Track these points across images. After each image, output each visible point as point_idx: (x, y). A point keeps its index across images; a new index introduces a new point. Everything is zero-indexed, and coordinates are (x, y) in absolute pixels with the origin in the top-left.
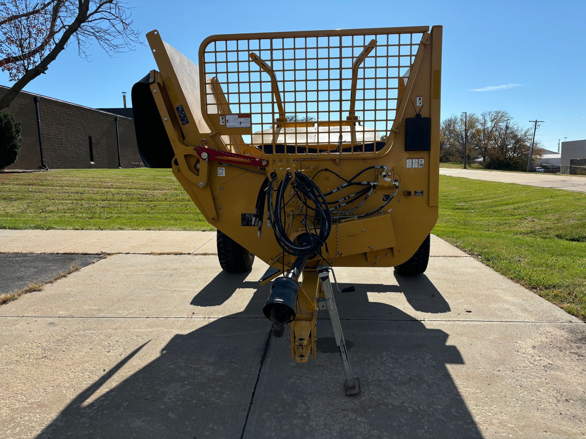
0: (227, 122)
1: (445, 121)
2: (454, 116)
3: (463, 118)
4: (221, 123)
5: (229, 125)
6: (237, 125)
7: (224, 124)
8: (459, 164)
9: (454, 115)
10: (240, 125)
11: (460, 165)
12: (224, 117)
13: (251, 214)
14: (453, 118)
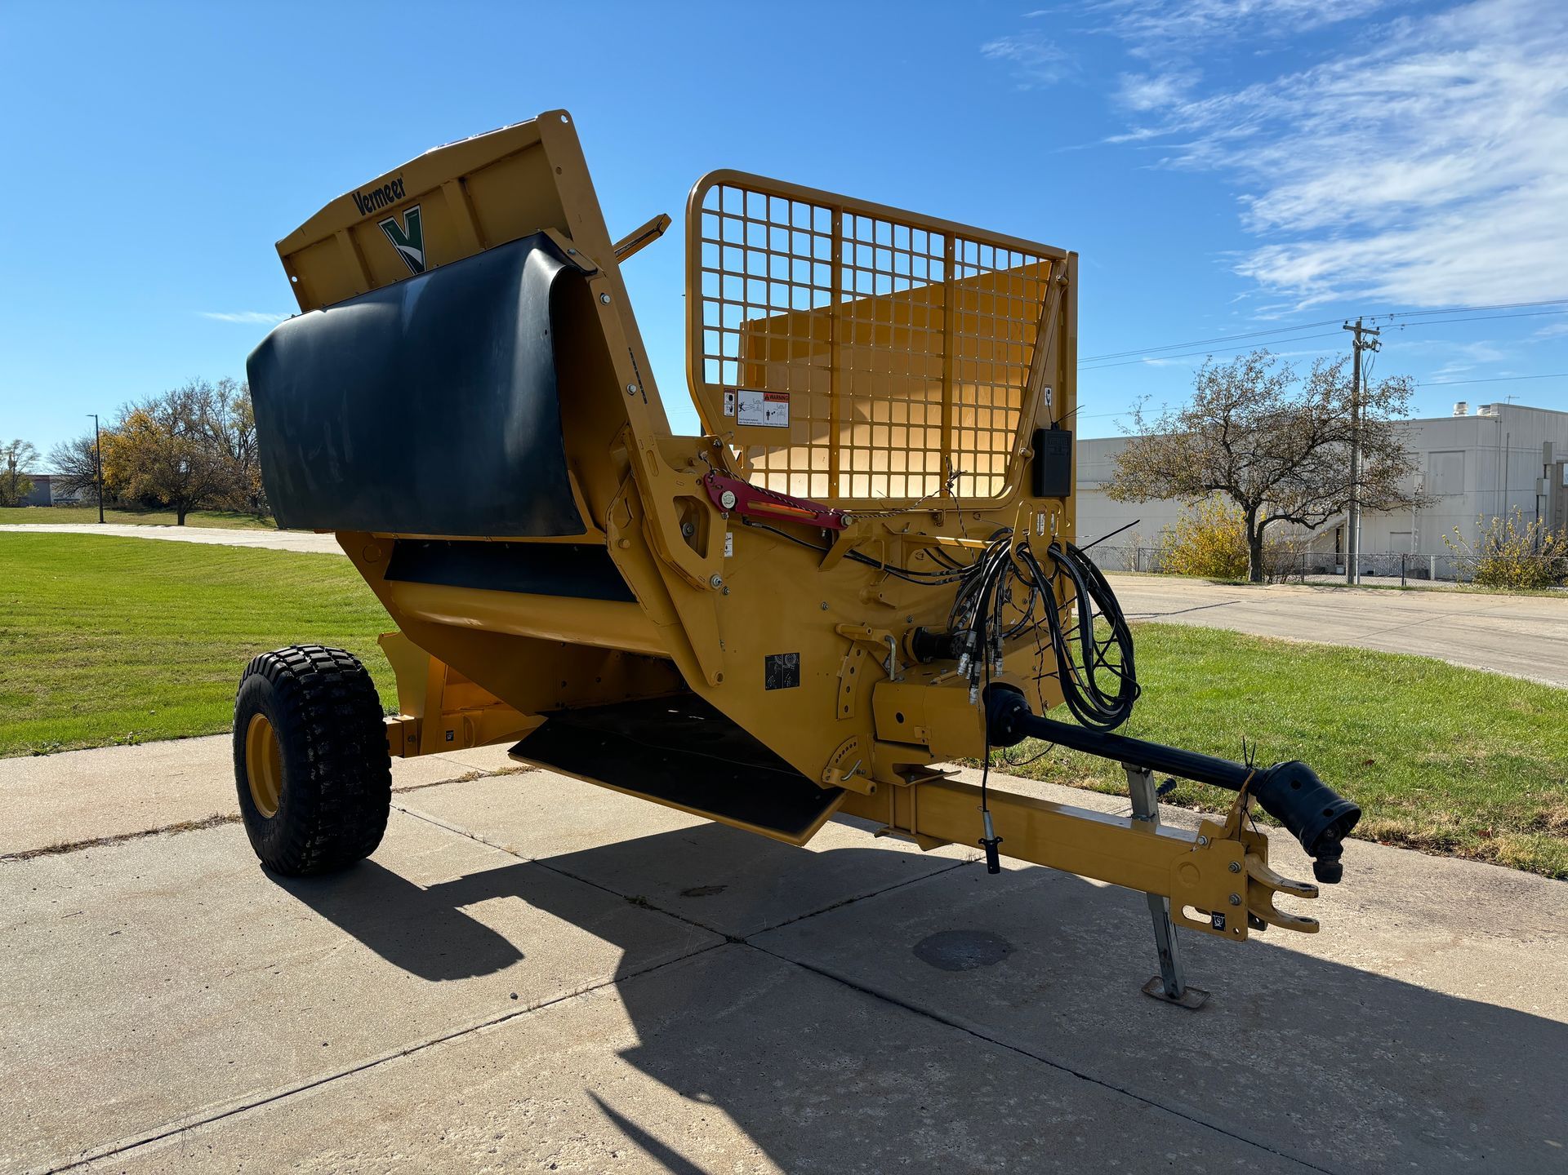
0: (739, 409)
1: (170, 394)
2: (200, 383)
3: (227, 390)
4: (727, 412)
5: (744, 417)
6: (761, 420)
7: (733, 414)
8: (230, 516)
9: (198, 381)
10: (768, 419)
11: (235, 519)
12: (733, 395)
13: (784, 655)
14: (197, 389)
